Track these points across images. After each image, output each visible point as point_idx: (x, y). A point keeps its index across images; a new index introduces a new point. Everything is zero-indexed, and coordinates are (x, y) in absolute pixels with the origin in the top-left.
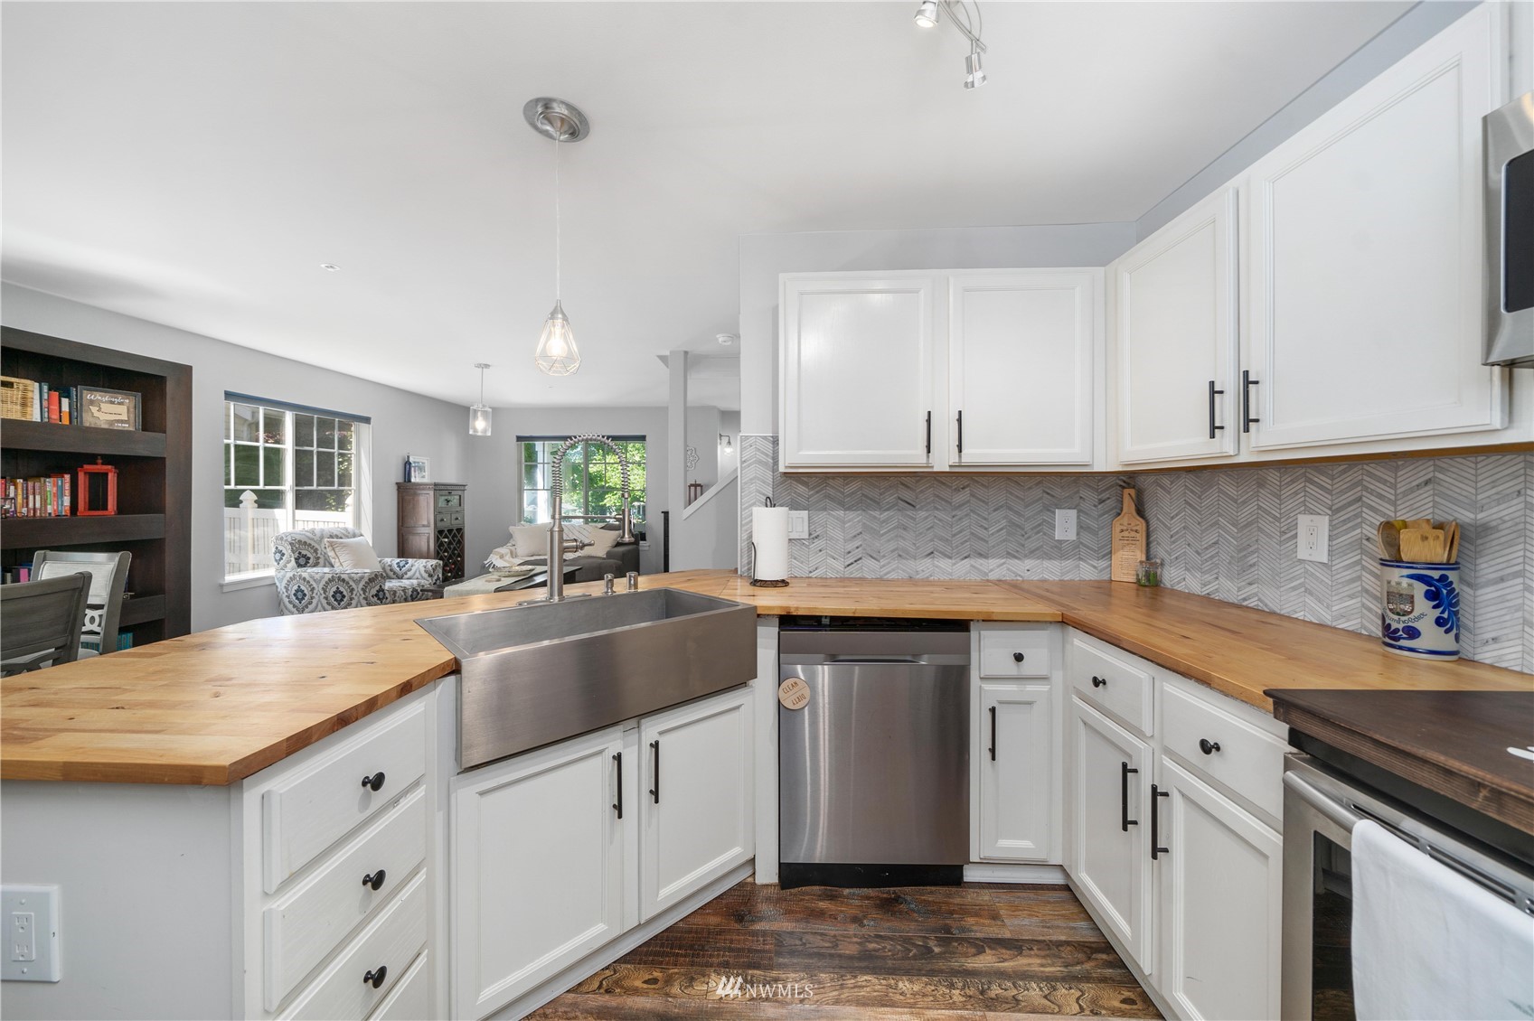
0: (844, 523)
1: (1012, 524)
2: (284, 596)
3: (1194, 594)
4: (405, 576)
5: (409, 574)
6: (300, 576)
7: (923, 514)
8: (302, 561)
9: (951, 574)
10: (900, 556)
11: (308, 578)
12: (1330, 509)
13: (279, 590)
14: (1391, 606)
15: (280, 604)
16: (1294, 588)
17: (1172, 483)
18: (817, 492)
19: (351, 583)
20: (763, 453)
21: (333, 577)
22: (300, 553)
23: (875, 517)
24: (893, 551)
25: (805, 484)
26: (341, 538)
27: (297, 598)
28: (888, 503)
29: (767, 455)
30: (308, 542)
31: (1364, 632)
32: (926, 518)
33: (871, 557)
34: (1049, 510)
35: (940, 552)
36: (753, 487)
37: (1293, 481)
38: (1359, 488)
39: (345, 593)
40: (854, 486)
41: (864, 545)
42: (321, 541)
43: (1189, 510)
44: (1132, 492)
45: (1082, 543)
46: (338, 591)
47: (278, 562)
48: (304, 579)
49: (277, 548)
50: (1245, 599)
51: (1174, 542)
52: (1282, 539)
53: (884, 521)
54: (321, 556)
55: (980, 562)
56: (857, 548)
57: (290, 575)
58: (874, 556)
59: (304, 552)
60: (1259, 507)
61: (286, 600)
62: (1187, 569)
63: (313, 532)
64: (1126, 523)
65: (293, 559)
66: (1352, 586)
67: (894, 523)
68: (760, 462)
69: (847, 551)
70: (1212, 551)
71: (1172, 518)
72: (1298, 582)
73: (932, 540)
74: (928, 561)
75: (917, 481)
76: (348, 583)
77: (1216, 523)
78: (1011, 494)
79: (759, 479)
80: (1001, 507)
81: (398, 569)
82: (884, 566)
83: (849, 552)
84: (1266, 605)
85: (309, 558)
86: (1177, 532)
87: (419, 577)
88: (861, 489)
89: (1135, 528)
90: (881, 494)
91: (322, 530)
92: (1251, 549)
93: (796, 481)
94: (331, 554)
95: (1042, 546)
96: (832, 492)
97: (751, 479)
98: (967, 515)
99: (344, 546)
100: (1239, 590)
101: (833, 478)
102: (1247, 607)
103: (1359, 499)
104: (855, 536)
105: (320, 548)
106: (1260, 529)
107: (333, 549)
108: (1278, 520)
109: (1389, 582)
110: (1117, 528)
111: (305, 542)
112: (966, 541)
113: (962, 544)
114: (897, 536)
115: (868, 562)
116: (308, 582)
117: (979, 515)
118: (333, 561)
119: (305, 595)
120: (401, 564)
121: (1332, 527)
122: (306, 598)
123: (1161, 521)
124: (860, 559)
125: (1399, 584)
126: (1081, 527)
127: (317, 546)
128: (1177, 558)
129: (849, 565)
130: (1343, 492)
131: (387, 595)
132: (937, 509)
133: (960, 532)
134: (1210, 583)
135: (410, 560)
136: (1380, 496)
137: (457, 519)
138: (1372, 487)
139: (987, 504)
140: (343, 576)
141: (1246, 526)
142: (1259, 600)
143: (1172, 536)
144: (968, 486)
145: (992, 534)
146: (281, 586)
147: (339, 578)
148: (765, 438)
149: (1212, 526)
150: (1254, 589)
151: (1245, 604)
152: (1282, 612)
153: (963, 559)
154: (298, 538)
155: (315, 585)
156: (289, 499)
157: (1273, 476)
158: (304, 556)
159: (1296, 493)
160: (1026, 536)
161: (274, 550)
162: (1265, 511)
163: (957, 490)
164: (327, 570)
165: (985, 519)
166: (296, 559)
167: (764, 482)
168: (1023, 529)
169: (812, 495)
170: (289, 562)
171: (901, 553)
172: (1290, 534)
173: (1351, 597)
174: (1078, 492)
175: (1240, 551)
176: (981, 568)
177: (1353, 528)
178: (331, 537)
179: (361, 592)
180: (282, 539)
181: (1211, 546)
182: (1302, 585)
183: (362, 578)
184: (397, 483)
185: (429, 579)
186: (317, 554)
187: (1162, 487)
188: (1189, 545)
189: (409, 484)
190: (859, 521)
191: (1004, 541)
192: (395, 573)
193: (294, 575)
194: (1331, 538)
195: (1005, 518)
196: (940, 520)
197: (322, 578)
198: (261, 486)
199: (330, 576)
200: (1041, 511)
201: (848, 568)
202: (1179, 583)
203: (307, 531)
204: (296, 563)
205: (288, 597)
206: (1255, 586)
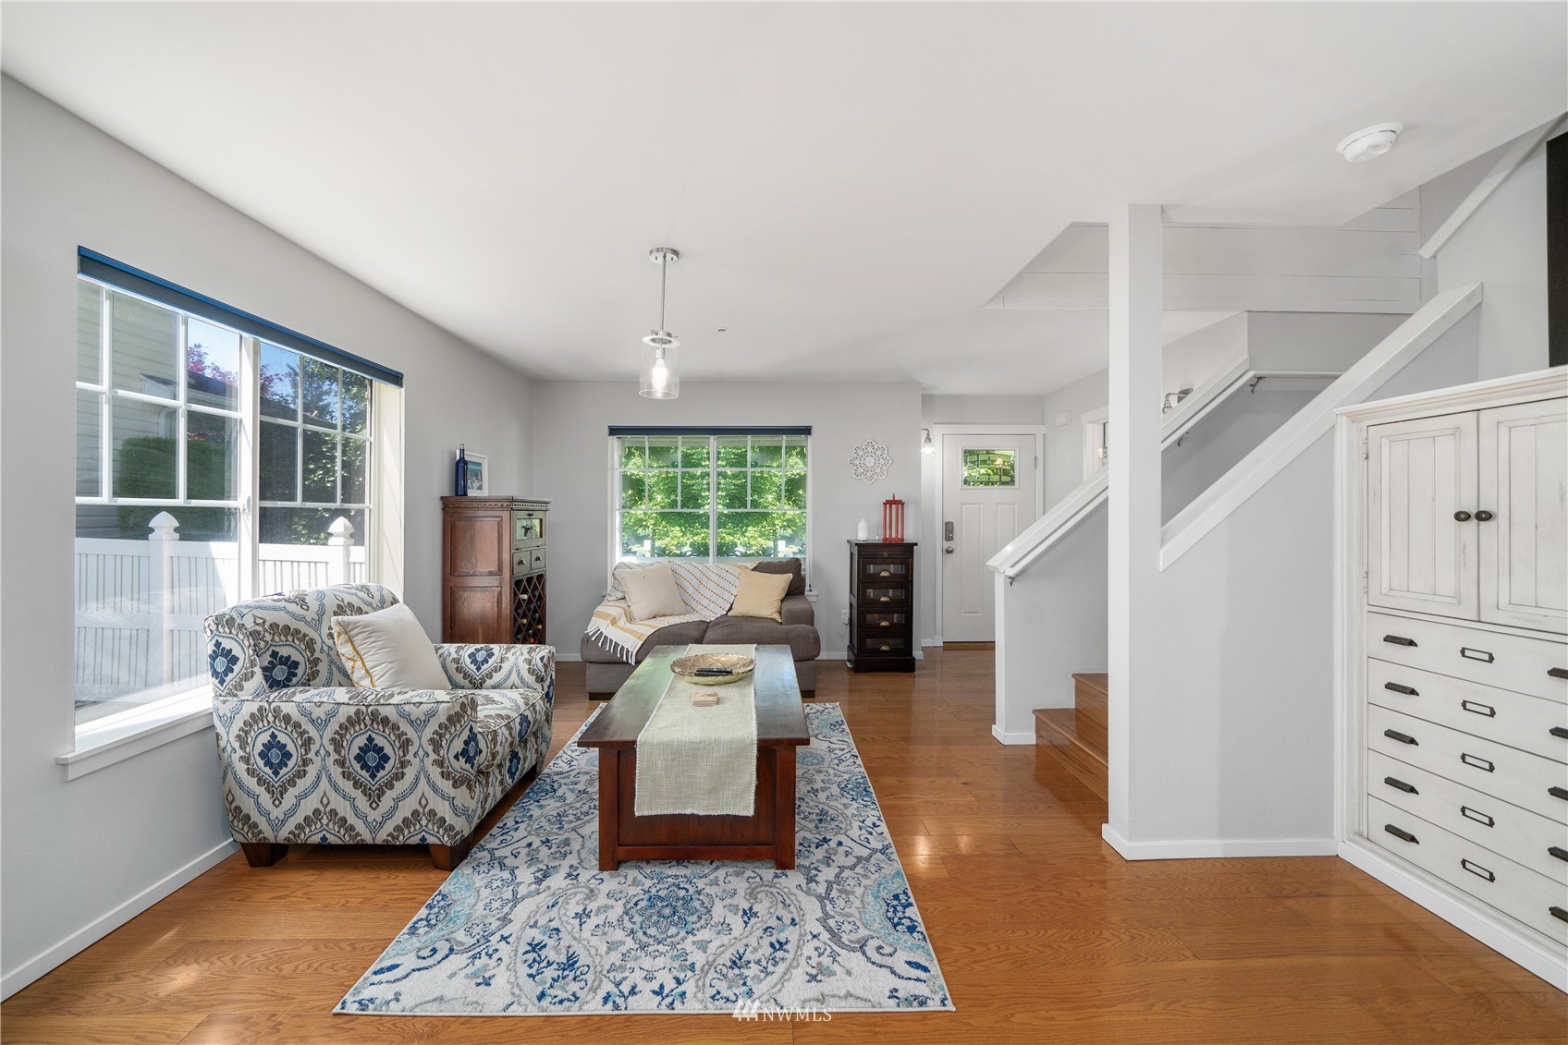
2: (236, 757)
4: (489, 682)
5: (497, 677)
6: (277, 711)
8: (281, 673)
11: (296, 716)
13: (223, 744)
15: (225, 774)
19: (405, 727)
21: (357, 712)
22: (274, 654)
26: (360, 611)
27: (268, 763)
30: (294, 625)
39: (388, 750)
42: (320, 621)
46: (371, 746)
47: (220, 677)
48: (287, 719)
49: (218, 644)
54: (323, 657)
57: (251, 708)
59: (284, 652)
61: (241, 768)
63: (301, 600)
65: (257, 670)
76: (395, 727)
81: (473, 667)
85: (296, 664)
87: (518, 682)
91: (321, 596)
94: (345, 650)
99: (372, 630)
105: (320, 637)
107: (350, 640)
111: (287, 628)
116: (297, 725)
118: (348, 665)
119: (288, 755)
120: (480, 657)
122: (291, 763)
127: (312, 634)
131: (482, 744)
135: (496, 648)
137: (538, 559)
140: (384, 711)
146: (229, 737)
147: (374, 715)
154: (271, 617)
155: (313, 732)
156: (247, 525)
158: (286, 661)
161: (210, 648)
164: (341, 694)
166: (264, 669)
170: (248, 676)
178: (340, 610)
179: (430, 749)
180: (231, 622)
183: (431, 715)
184: (442, 498)
185: (538, 686)
186: (312, 652)
189: (464, 498)
192: (466, 676)
193: (261, 709)
197: (331, 715)
198: (181, 500)
199: (352, 711)
203: (288, 601)
204: (266, 678)
205: (246, 760)
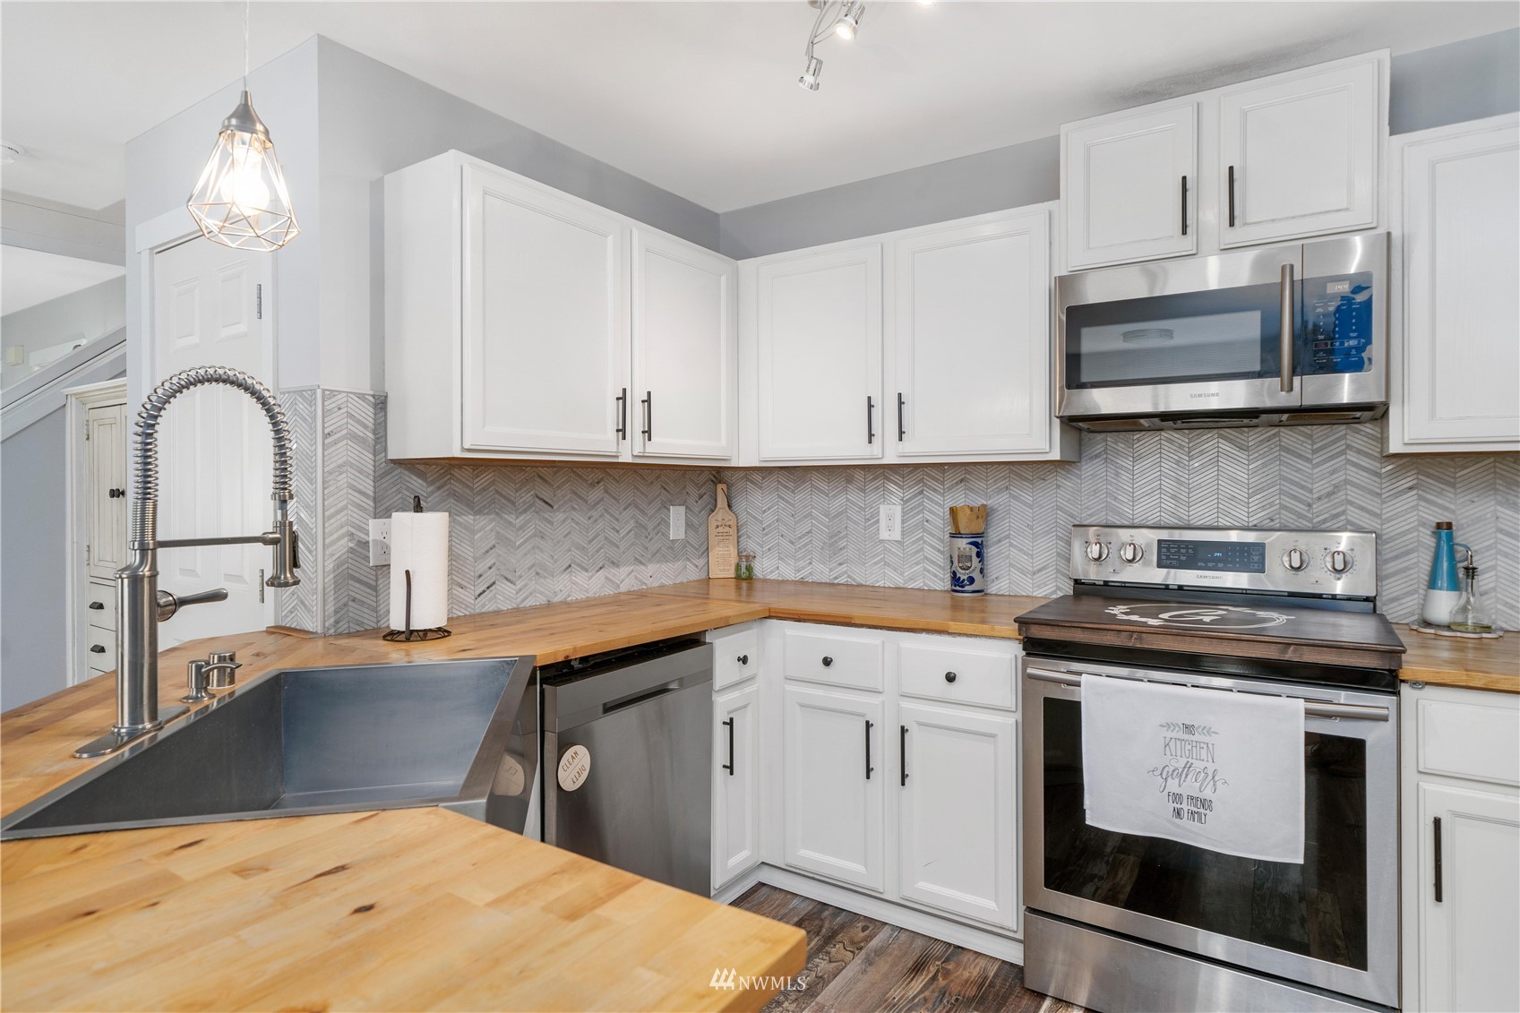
0: (474, 533)
1: (640, 526)
3: (788, 580)
7: (560, 516)
9: (587, 591)
10: (537, 574)
12: (902, 500)
14: (960, 565)
16: (876, 563)
17: (764, 478)
18: (439, 488)
20: (359, 422)
23: (510, 523)
24: (530, 568)
25: (422, 475)
28: (524, 502)
29: (365, 426)
31: (926, 588)
32: (564, 521)
33: (506, 579)
34: (665, 507)
35: (579, 565)
36: (343, 479)
37: (874, 479)
38: (921, 485)
40: (486, 478)
41: (497, 564)
43: (782, 503)
44: (724, 486)
45: (688, 542)
50: (836, 578)
51: (766, 535)
52: (867, 524)
53: (520, 528)
55: (611, 572)
56: (490, 568)
58: (510, 577)
60: (848, 500)
62: (780, 558)
64: (720, 519)
66: (917, 556)
67: (530, 531)
68: (353, 437)
69: (477, 574)
70: (806, 540)
71: (764, 512)
72: (879, 558)
73: (569, 550)
74: (566, 576)
75: (556, 473)
77: (810, 514)
78: (638, 489)
79: (352, 465)
80: (630, 504)
82: (520, 590)
83: (480, 576)
84: (854, 580)
86: (770, 525)
88: (493, 483)
89: (727, 524)
90: (517, 491)
92: (841, 535)
93: (409, 470)
95: (660, 548)
96: (458, 487)
97: (340, 466)
98: (601, 516)
100: (831, 570)
101: (460, 467)
102: (839, 584)
103: (922, 492)
104: (487, 552)
106: (848, 518)
108: (864, 509)
109: (959, 549)
110: (713, 523)
112: (601, 548)
113: (597, 551)
114: (533, 548)
115: (503, 586)
117: (611, 515)
121: (904, 513)
123: (751, 515)
124: (494, 583)
125: (964, 549)
126: (689, 525)
128: (769, 549)
129: (479, 595)
130: (911, 487)
132: (574, 509)
133: (595, 537)
134: (803, 568)
136: (935, 490)
138: (930, 484)
139: (618, 501)
141: (837, 516)
142: (849, 576)
143: (764, 529)
144: (602, 479)
145: (623, 538)
148: (362, 396)
149: (805, 517)
150: (843, 568)
151: (836, 582)
152: (867, 584)
153: (598, 571)
157: (859, 475)
159: (877, 488)
160: (649, 537)
162: (853, 503)
163: (592, 485)
165: (617, 520)
167: (361, 472)
168: (647, 530)
169: (432, 492)
171: (539, 571)
172: (873, 520)
173: (917, 564)
174: (685, 488)
175: (831, 538)
176: (613, 578)
177: (918, 514)
181: (804, 535)
182: (883, 559)
187: (752, 482)
188: (782, 536)
190: (491, 530)
191: (632, 544)
194: (903, 522)
195: (632, 517)
196: (577, 523)
200: (660, 508)
201: (479, 599)
202: (772, 572)
206: (845, 565)
